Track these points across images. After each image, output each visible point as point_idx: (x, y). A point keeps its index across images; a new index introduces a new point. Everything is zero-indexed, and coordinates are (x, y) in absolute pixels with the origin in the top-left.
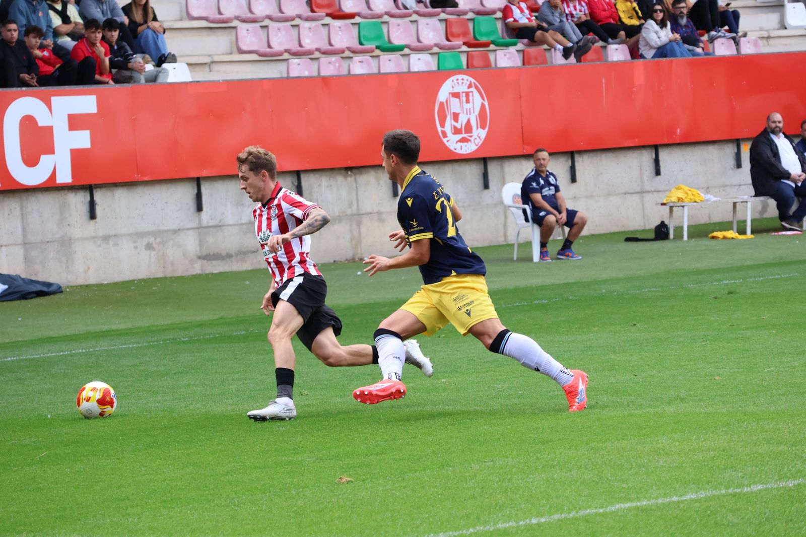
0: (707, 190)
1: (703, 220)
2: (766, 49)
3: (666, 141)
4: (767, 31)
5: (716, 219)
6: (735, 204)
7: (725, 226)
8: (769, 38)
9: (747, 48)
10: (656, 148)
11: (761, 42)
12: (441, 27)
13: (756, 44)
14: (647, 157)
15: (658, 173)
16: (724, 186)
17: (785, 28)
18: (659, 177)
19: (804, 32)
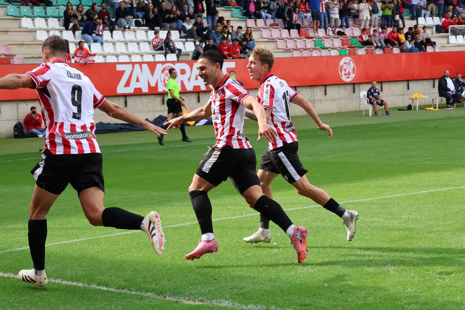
0: (424, 94)
1: (422, 104)
2: (443, 50)
3: (411, 79)
4: (443, 44)
5: (426, 103)
6: (433, 99)
7: (430, 106)
8: (444, 47)
9: (437, 50)
10: (408, 81)
11: (441, 48)
12: (340, 42)
13: (440, 49)
14: (405, 84)
15: (408, 89)
16: (429, 93)
17: (449, 44)
18: (409, 90)
19: (455, 45)
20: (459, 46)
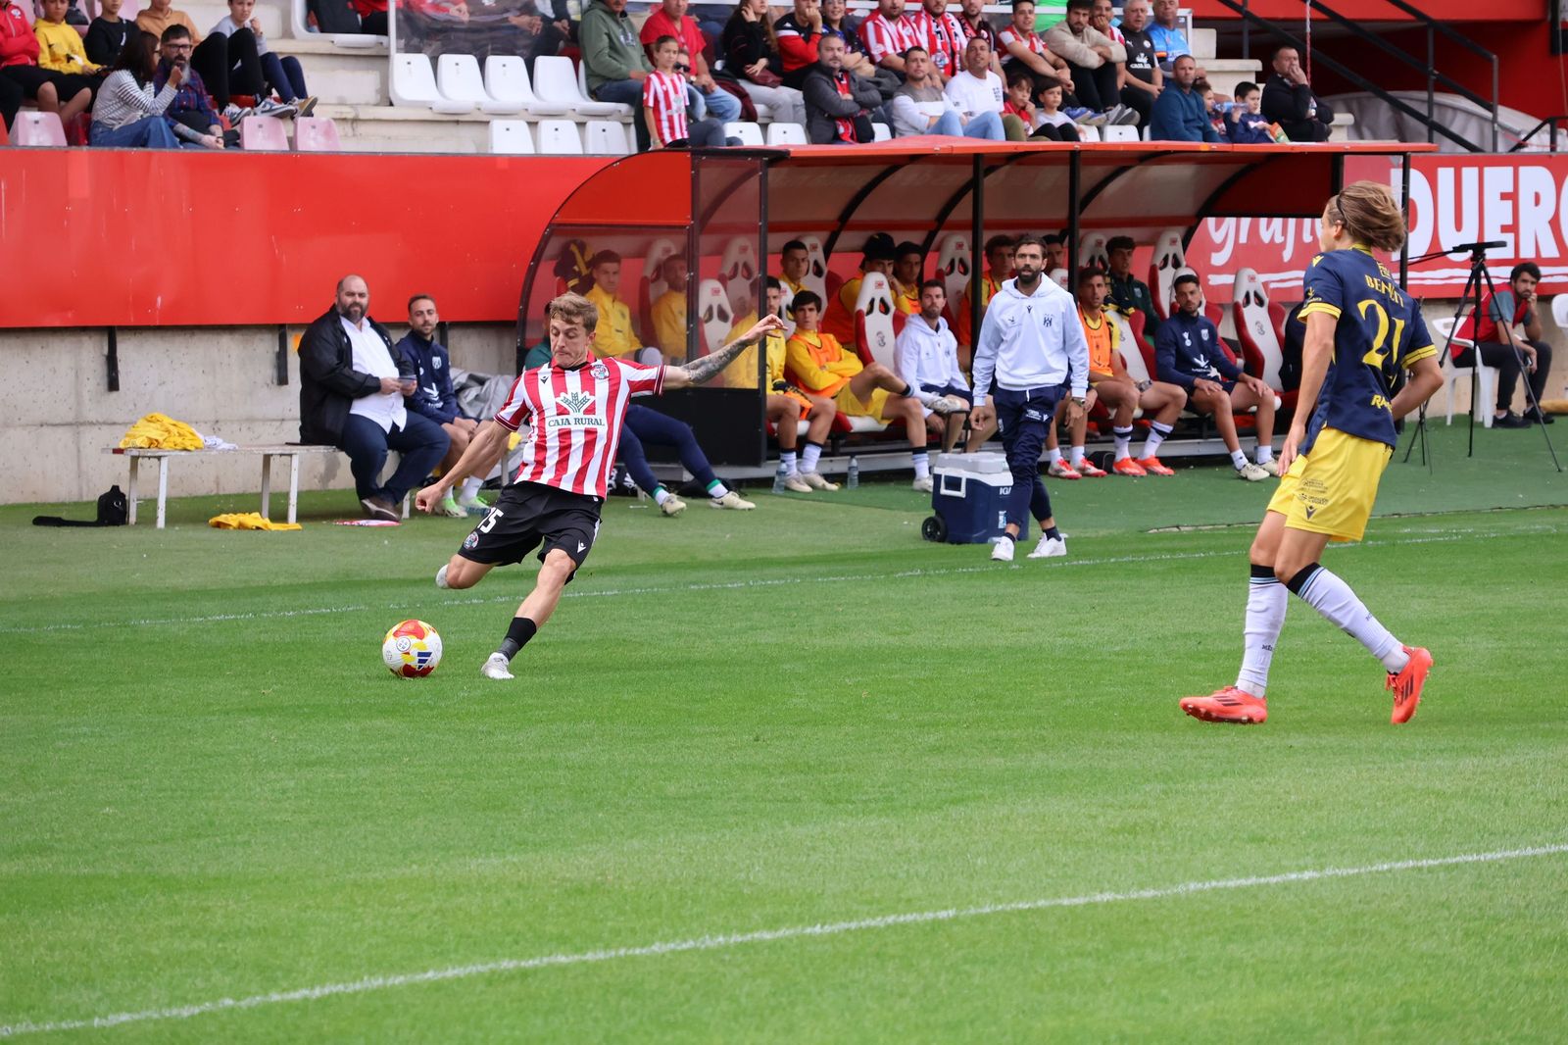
0: (216, 427)
1: (204, 486)
2: (349, 143)
3: (132, 321)
4: (352, 106)
5: (231, 487)
6: (267, 458)
7: (246, 502)
8: (355, 120)
9: (312, 138)
10: (111, 333)
11: (338, 129)
13: (328, 133)
14: (90, 353)
15: (113, 385)
16: (251, 420)
17: (391, 104)
18: (115, 394)
19: (427, 115)
20: (455, 120)
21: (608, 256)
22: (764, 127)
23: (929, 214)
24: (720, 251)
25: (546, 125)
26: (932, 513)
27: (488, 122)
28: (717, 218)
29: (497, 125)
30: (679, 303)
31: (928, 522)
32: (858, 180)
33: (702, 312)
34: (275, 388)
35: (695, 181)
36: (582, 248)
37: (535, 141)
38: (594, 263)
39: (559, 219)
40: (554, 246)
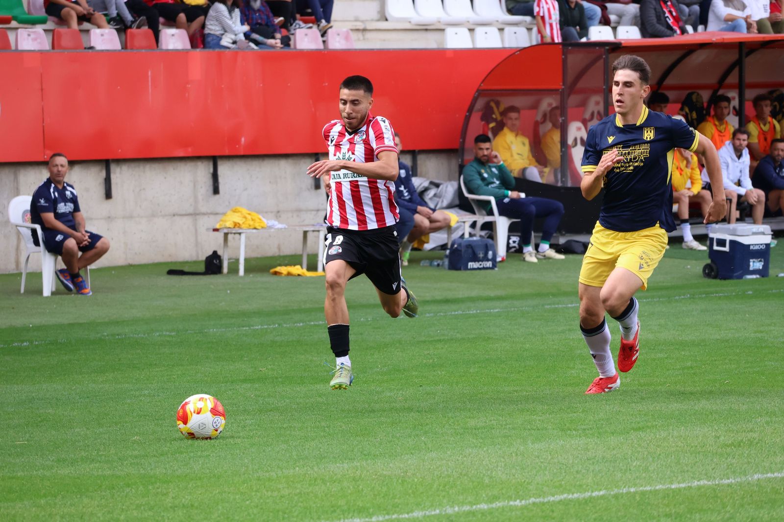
0: (278, 214)
1: (271, 250)
2: (360, 43)
3: (227, 153)
4: (363, 21)
5: (287, 251)
6: (305, 233)
7: (294, 260)
8: (364, 30)
9: (336, 43)
10: (215, 160)
11: (354, 36)
13: (347, 38)
14: (203, 170)
15: (216, 191)
16: (299, 210)
17: (387, 20)
18: (217, 196)
19: (408, 26)
20: (425, 29)
21: (512, 109)
22: (614, 29)
23: (713, 80)
24: (583, 104)
25: (479, 30)
26: (709, 261)
27: (443, 30)
28: (581, 85)
29: (450, 31)
30: (556, 136)
31: (707, 267)
32: (669, 59)
33: (570, 141)
34: (314, 192)
35: (564, 62)
36: (498, 104)
37: (473, 41)
38: (503, 114)
39: (483, 86)
40: (480, 103)
